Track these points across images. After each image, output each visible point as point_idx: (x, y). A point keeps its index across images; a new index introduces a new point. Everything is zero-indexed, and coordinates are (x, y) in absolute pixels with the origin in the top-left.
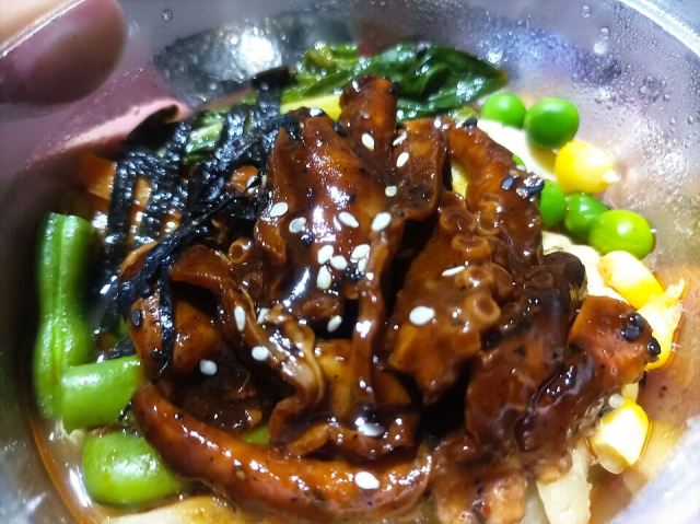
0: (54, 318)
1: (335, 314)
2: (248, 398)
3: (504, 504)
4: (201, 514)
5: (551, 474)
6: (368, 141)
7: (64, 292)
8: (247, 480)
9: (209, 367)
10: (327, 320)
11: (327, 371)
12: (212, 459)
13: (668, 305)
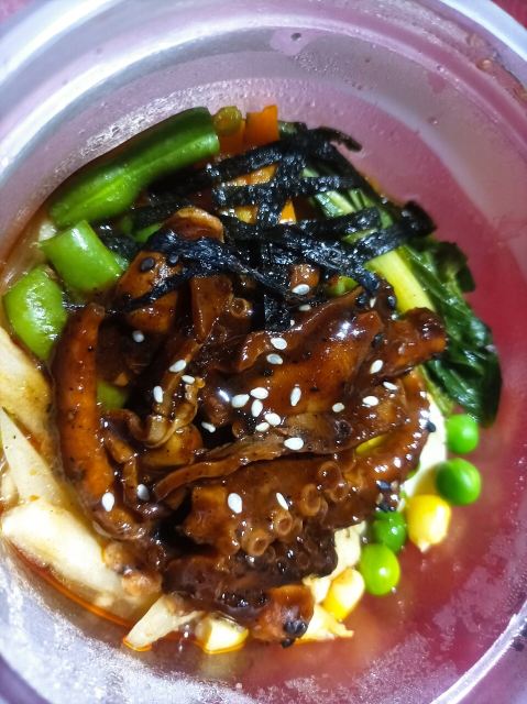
0: (127, 173)
1: (215, 425)
2: (132, 371)
3: (136, 586)
4: (33, 391)
5: (171, 606)
6: (377, 366)
7: (152, 168)
8: (69, 422)
9: (139, 338)
10: (209, 421)
11: (170, 443)
12: (71, 389)
13: (330, 630)
